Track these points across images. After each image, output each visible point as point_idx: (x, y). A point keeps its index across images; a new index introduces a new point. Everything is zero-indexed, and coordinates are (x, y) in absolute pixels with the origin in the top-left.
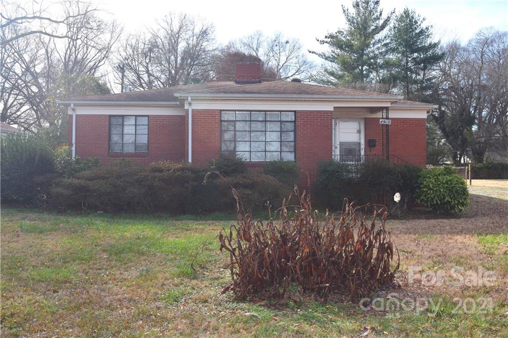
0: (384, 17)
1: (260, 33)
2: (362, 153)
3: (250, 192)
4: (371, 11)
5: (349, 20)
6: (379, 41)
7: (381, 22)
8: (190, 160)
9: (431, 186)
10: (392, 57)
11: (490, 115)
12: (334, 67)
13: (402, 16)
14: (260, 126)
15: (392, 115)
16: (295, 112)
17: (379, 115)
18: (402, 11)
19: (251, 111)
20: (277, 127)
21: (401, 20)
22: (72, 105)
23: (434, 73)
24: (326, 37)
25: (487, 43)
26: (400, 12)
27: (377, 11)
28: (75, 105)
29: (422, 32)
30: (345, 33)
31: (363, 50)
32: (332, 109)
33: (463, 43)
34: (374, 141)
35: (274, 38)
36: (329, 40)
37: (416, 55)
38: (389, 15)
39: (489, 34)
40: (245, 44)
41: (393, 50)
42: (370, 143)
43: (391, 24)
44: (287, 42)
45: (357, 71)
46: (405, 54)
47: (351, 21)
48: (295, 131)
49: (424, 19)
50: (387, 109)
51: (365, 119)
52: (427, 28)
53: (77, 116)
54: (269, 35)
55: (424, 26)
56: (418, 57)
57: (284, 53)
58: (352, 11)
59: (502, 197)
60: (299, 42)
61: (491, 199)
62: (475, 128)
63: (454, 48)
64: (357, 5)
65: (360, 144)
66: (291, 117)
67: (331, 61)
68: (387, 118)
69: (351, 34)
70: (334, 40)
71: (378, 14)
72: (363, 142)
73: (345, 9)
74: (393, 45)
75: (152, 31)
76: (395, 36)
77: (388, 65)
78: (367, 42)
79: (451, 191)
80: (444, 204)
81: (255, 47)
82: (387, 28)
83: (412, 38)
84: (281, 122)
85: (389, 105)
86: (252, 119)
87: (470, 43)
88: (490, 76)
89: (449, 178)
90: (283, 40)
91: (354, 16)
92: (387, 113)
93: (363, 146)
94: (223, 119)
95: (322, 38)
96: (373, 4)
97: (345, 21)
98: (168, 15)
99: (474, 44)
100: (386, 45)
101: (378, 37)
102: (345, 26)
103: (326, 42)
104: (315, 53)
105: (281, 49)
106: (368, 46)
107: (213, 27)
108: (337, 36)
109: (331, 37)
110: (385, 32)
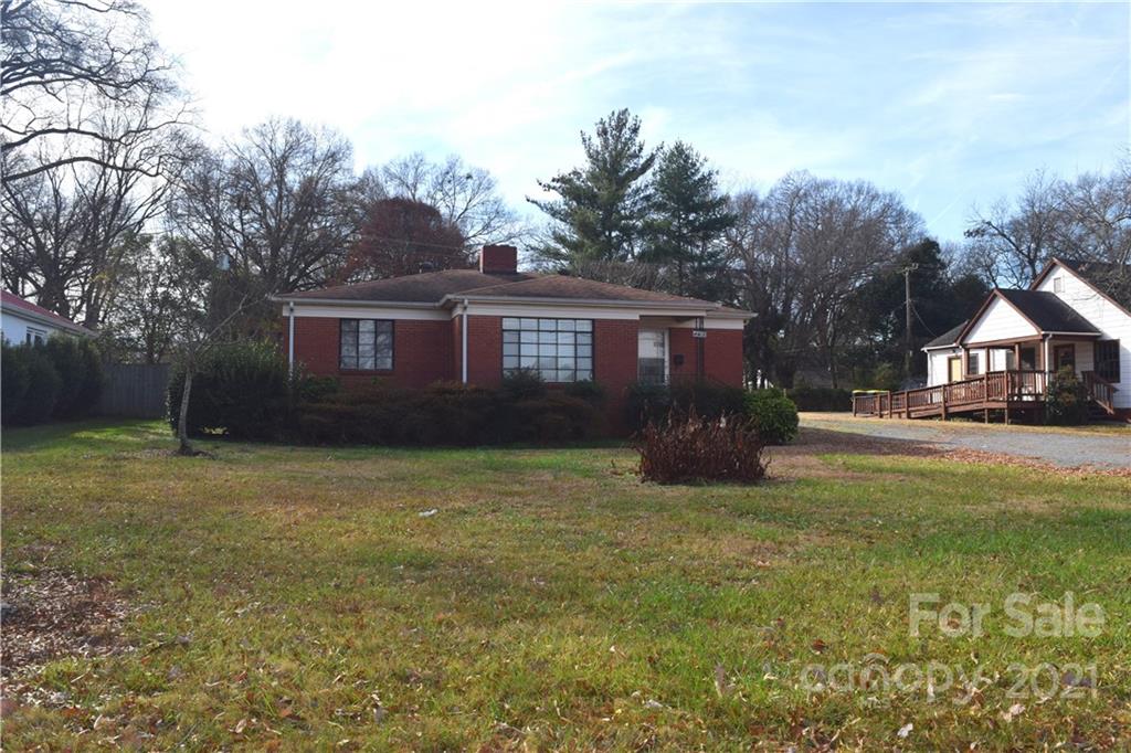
0: (645, 154)
1: (420, 158)
2: (667, 372)
3: (562, 418)
4: (626, 144)
5: (590, 156)
6: (637, 191)
7: (642, 161)
8: (465, 379)
9: (759, 410)
10: (657, 217)
11: (804, 310)
12: (563, 228)
13: (672, 153)
14: (550, 338)
15: (708, 325)
16: (593, 320)
17: (692, 325)
18: (672, 147)
19: (539, 318)
20: (569, 338)
21: (670, 159)
22: (292, 304)
23: (720, 242)
24: (553, 180)
25: (797, 195)
26: (669, 146)
27: (633, 144)
28: (295, 304)
29: (703, 178)
30: (584, 176)
31: (612, 206)
32: (638, 318)
33: (762, 196)
34: (682, 357)
35: (445, 167)
36: (558, 185)
37: (692, 216)
38: (654, 152)
39: (800, 181)
40: (392, 176)
41: (660, 207)
42: (676, 360)
43: (656, 166)
44: (469, 177)
45: (602, 238)
46: (676, 213)
47: (593, 157)
48: (593, 345)
49: (706, 160)
50: (701, 318)
51: (670, 329)
52: (710, 174)
53: (295, 318)
54: (437, 160)
55: (704, 170)
56: (695, 219)
57: (463, 195)
58: (597, 142)
59: (831, 429)
60: (490, 176)
61: (818, 430)
62: (781, 333)
63: (749, 202)
64: (605, 132)
65: (663, 360)
66: (587, 327)
67: (561, 220)
68: (702, 329)
69: (593, 176)
70: (567, 185)
71: (637, 148)
72: (667, 358)
73: (587, 136)
74: (659, 198)
75: (235, 149)
76: (661, 183)
77: (650, 230)
78: (621, 193)
79: (780, 415)
80: (774, 430)
81: (410, 180)
82: (649, 173)
83: (688, 188)
84: (576, 332)
85: (704, 314)
86: (541, 328)
87: (772, 195)
88: (802, 248)
89: (778, 401)
90: (462, 172)
91: (599, 149)
92: (702, 323)
93: (667, 364)
94: (504, 328)
95: (548, 181)
96: (628, 132)
97: (586, 157)
98: (268, 123)
99: (777, 195)
100: (647, 198)
101: (634, 185)
102: (584, 164)
103: (554, 188)
104: (536, 203)
105: (458, 188)
106: (621, 198)
107: (348, 148)
108: (570, 180)
109: (562, 180)
110: (648, 177)
